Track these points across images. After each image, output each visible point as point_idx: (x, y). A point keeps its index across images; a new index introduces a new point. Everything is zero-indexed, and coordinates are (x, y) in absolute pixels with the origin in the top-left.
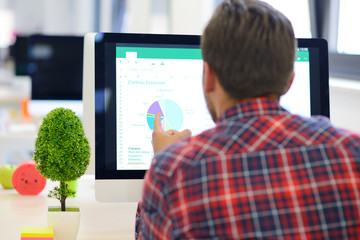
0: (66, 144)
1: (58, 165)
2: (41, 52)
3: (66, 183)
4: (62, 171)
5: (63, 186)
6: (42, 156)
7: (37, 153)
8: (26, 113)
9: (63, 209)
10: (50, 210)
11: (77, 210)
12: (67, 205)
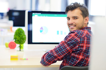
0: (21, 36)
1: (19, 41)
2: (16, 14)
3: (21, 45)
4: (20, 42)
5: (20, 46)
6: (15, 38)
7: (14, 38)
8: (11, 30)
9: (20, 51)
10: (17, 51)
11: (23, 51)
12: (21, 50)
